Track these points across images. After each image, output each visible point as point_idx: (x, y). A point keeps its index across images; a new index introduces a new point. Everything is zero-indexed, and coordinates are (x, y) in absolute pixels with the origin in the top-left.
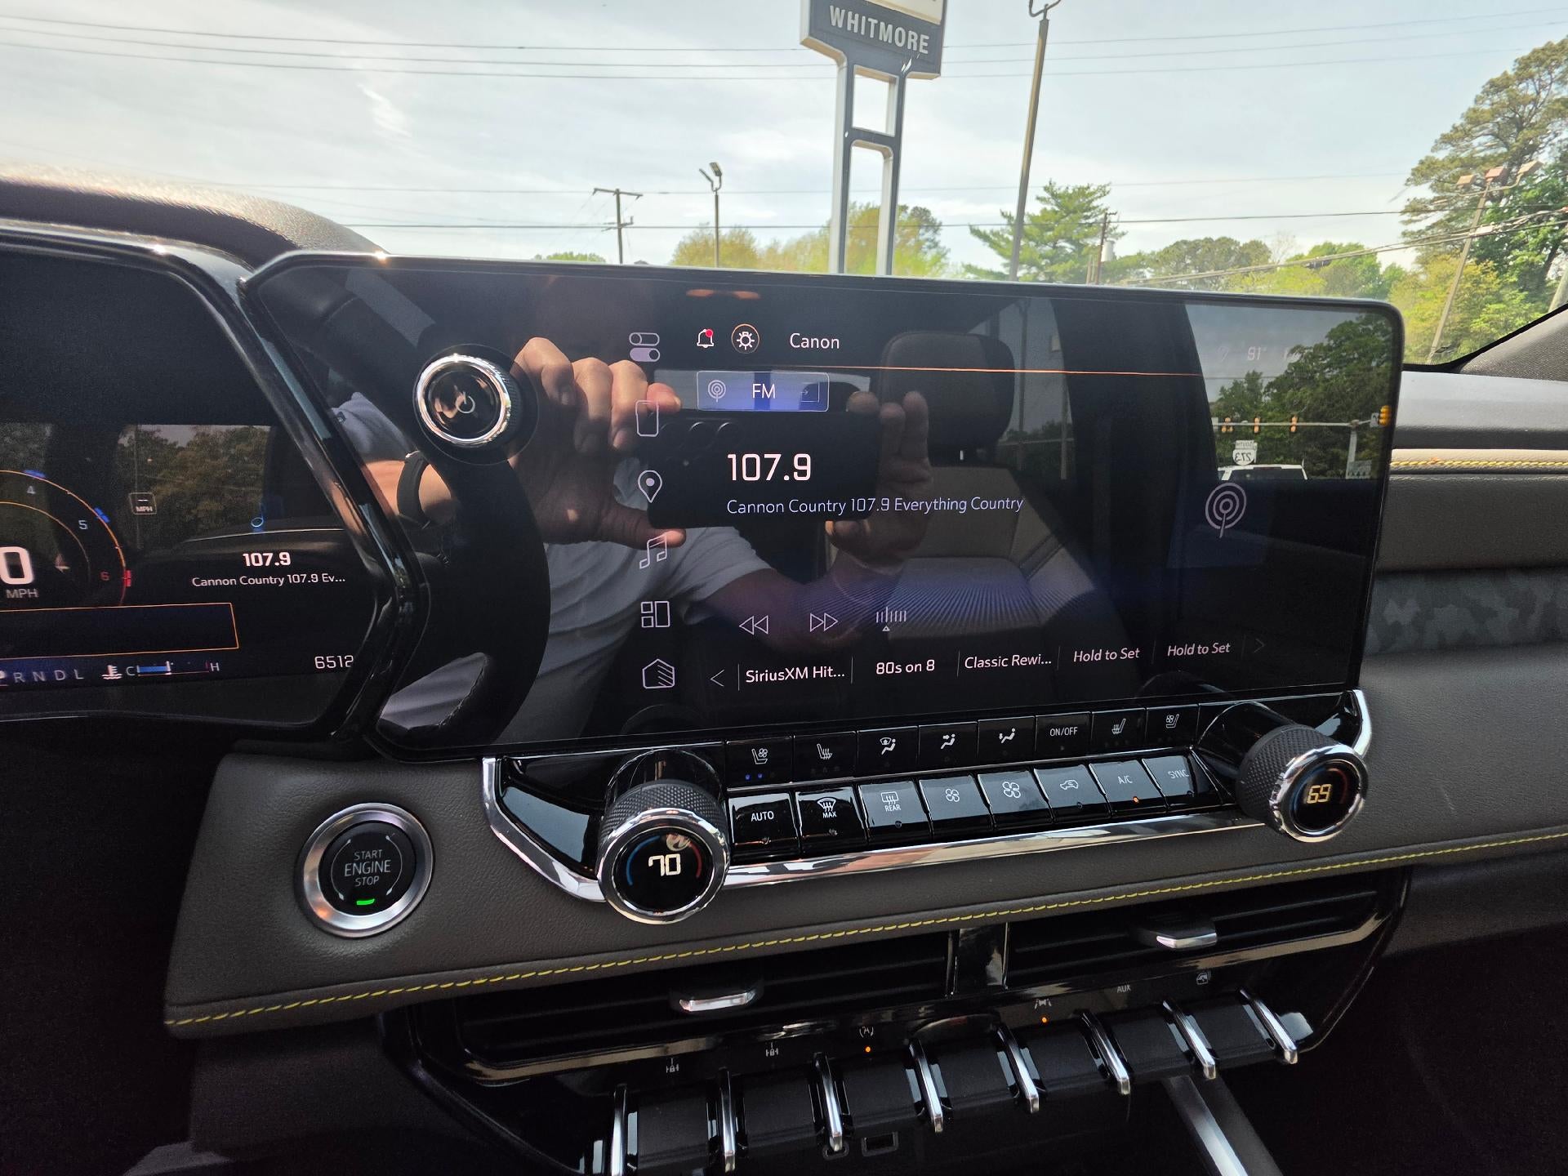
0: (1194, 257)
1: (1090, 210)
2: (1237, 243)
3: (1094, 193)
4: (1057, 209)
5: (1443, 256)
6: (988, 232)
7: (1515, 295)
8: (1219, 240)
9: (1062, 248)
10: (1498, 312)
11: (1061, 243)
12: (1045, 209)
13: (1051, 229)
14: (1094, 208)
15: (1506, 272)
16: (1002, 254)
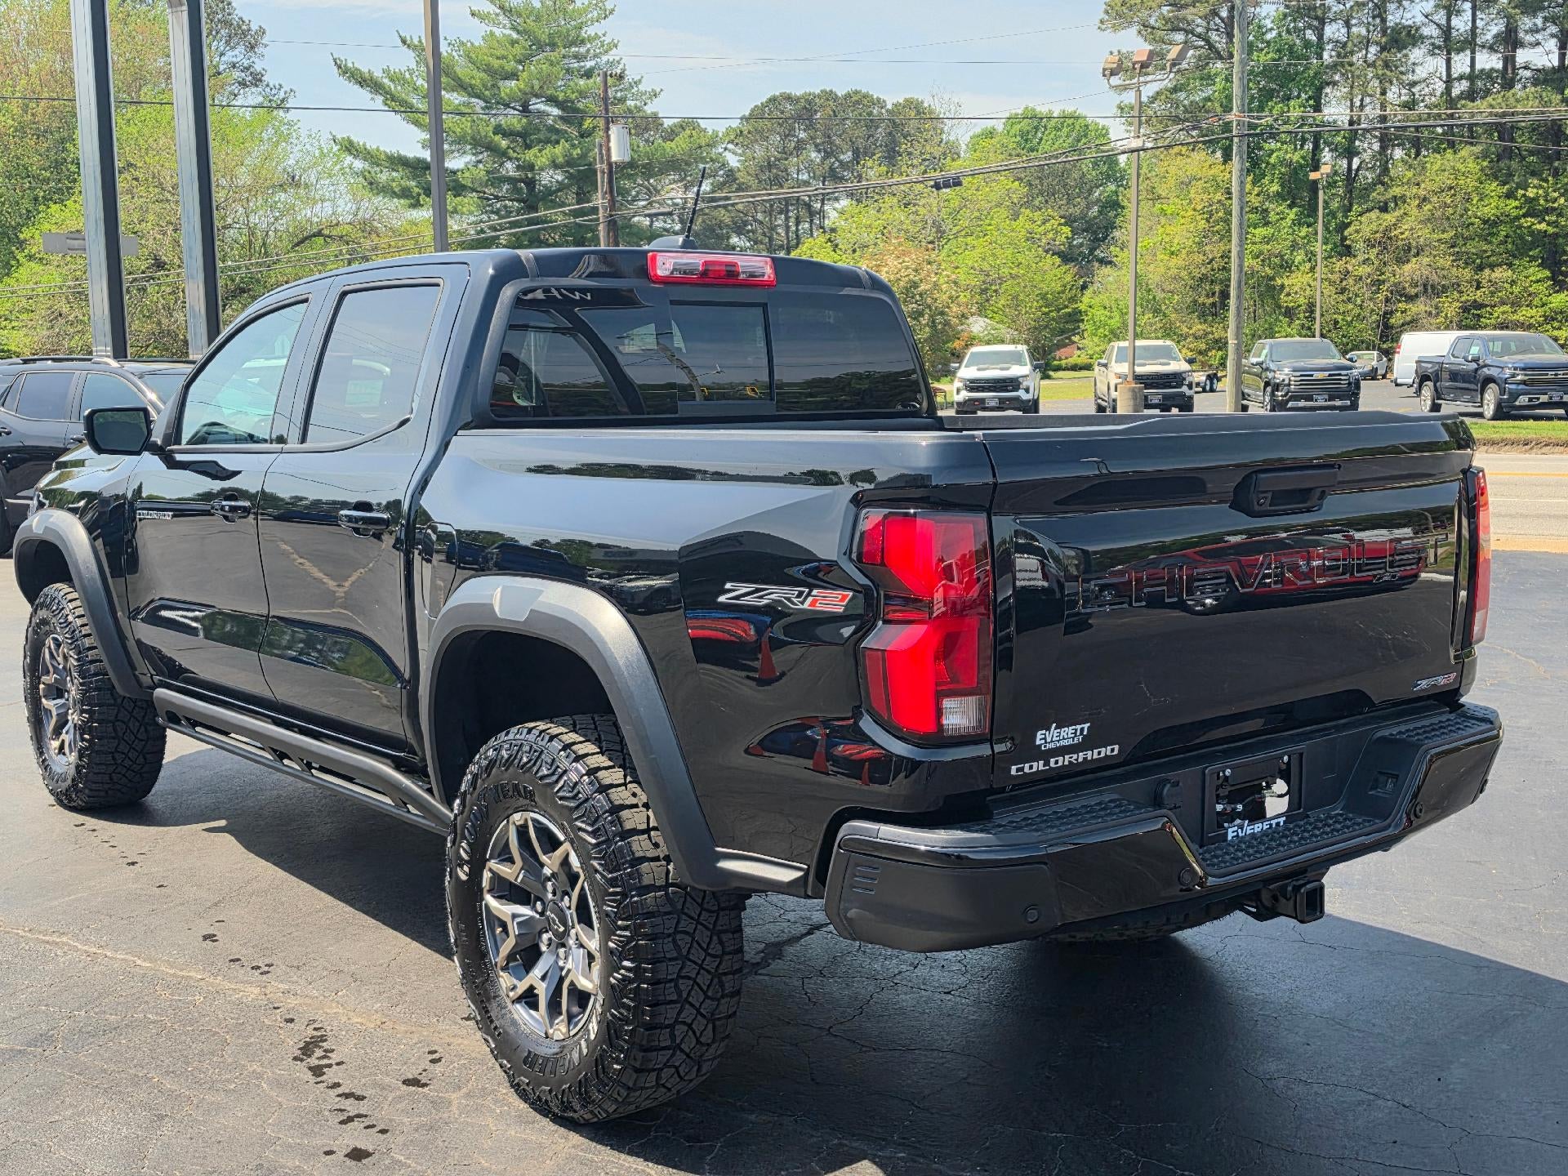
0: (810, 126)
1: (583, 42)
2: (880, 103)
3: (585, 11)
4: (515, 36)
5: (1176, 149)
6: (378, 74)
7: (1283, 213)
8: (848, 96)
9: (541, 114)
10: (1267, 240)
11: (538, 105)
12: (492, 34)
13: (513, 75)
14: (590, 39)
15: (1264, 176)
16: (416, 123)
